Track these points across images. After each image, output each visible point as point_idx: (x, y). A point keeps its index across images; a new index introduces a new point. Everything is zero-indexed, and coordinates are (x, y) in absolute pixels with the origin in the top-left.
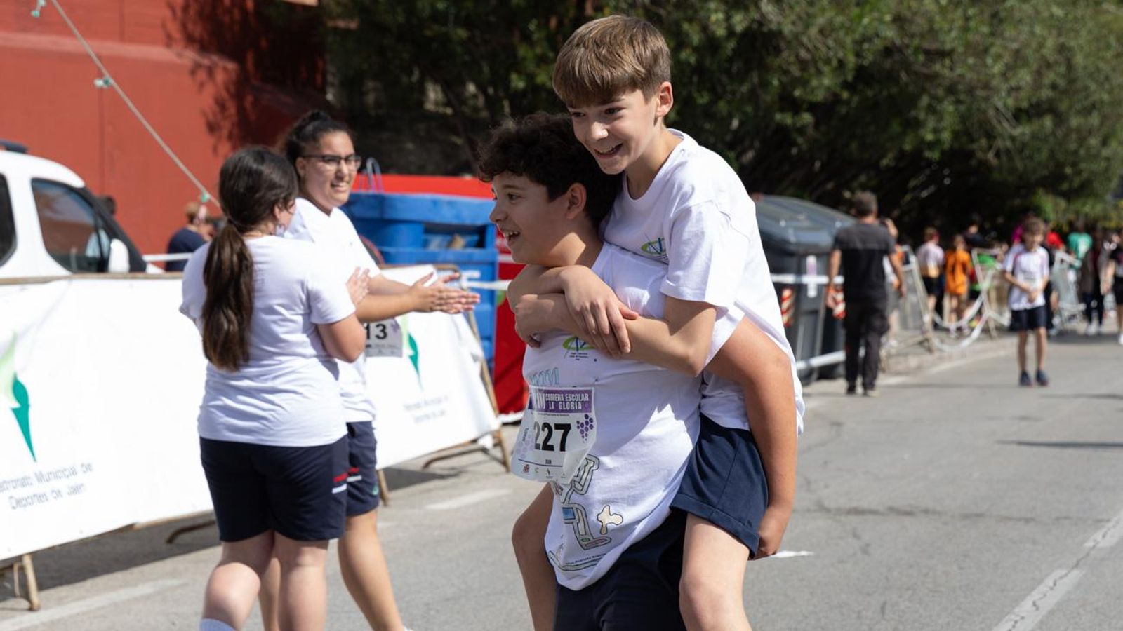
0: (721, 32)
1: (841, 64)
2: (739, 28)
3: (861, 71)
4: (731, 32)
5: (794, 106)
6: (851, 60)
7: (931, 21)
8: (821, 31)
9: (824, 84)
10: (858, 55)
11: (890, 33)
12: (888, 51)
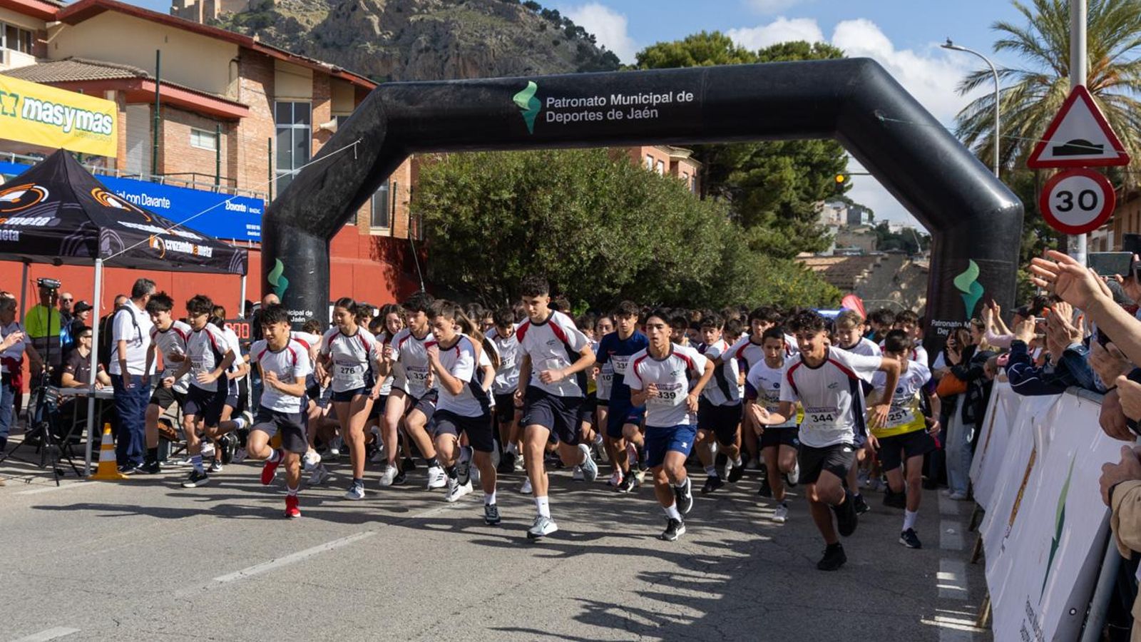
0: (585, 258)
1: (631, 270)
2: (592, 257)
3: (639, 272)
4: (589, 259)
5: (614, 286)
6: (636, 268)
7: (669, 252)
8: (624, 258)
9: (625, 277)
10: (639, 266)
11: (653, 257)
12: (653, 262)
